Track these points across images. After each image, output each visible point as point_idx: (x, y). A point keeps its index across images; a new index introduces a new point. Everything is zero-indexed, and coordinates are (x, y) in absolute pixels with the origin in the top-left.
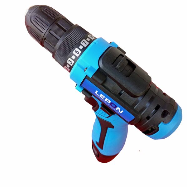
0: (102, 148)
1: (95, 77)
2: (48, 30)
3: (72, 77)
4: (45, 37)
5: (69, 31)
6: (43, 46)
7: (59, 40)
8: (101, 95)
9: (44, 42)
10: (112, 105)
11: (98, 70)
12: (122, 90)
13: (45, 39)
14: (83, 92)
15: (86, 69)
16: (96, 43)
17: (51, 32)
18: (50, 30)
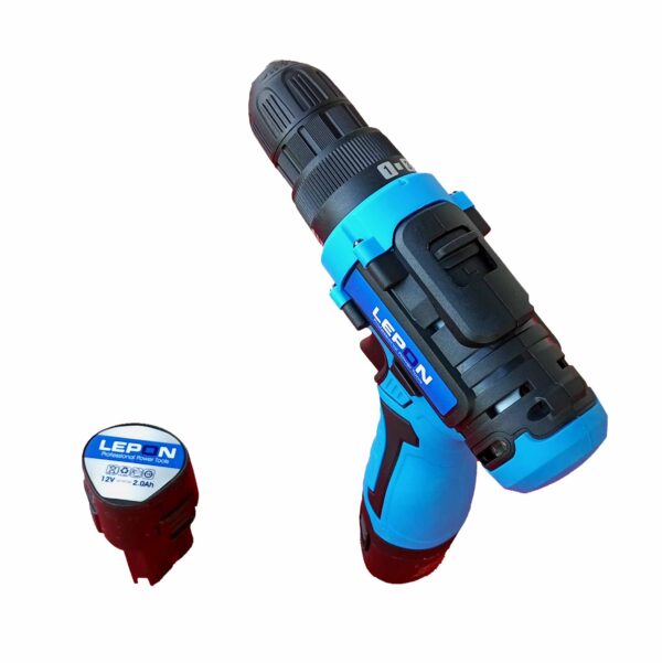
0: (379, 514)
1: (374, 268)
2: (298, 126)
3: (326, 261)
4: (286, 141)
5: (348, 138)
6: (276, 165)
7: (316, 155)
8: (385, 323)
9: (282, 155)
10: (409, 355)
11: (388, 251)
12: (439, 320)
13: (284, 147)
14: (347, 307)
15: (359, 241)
16: (402, 184)
17: (304, 131)
18: (302, 127)
